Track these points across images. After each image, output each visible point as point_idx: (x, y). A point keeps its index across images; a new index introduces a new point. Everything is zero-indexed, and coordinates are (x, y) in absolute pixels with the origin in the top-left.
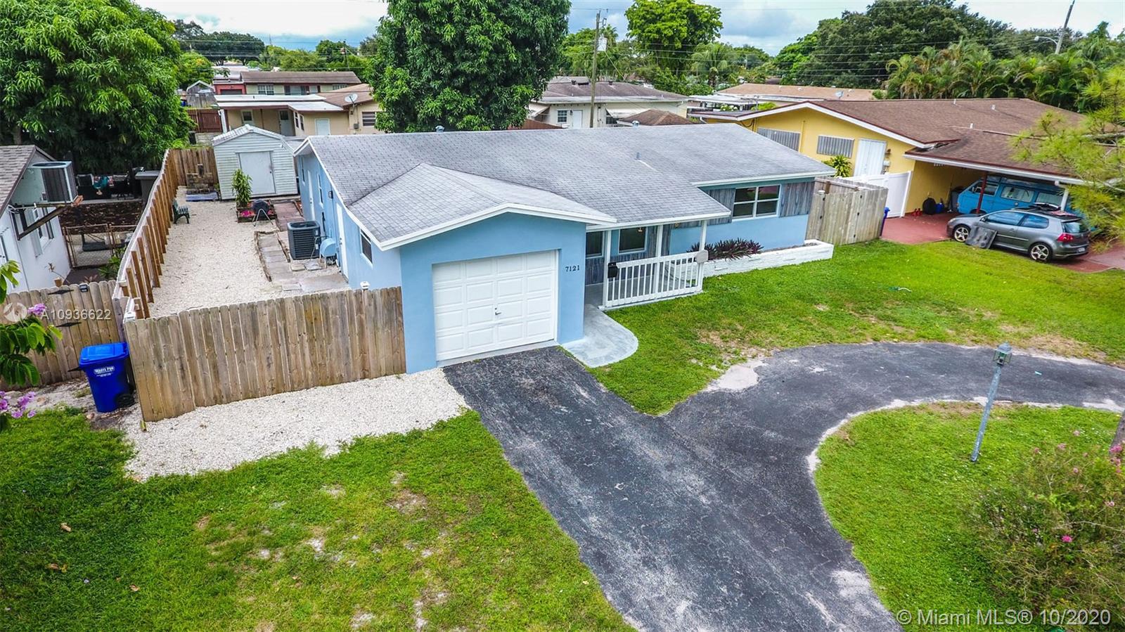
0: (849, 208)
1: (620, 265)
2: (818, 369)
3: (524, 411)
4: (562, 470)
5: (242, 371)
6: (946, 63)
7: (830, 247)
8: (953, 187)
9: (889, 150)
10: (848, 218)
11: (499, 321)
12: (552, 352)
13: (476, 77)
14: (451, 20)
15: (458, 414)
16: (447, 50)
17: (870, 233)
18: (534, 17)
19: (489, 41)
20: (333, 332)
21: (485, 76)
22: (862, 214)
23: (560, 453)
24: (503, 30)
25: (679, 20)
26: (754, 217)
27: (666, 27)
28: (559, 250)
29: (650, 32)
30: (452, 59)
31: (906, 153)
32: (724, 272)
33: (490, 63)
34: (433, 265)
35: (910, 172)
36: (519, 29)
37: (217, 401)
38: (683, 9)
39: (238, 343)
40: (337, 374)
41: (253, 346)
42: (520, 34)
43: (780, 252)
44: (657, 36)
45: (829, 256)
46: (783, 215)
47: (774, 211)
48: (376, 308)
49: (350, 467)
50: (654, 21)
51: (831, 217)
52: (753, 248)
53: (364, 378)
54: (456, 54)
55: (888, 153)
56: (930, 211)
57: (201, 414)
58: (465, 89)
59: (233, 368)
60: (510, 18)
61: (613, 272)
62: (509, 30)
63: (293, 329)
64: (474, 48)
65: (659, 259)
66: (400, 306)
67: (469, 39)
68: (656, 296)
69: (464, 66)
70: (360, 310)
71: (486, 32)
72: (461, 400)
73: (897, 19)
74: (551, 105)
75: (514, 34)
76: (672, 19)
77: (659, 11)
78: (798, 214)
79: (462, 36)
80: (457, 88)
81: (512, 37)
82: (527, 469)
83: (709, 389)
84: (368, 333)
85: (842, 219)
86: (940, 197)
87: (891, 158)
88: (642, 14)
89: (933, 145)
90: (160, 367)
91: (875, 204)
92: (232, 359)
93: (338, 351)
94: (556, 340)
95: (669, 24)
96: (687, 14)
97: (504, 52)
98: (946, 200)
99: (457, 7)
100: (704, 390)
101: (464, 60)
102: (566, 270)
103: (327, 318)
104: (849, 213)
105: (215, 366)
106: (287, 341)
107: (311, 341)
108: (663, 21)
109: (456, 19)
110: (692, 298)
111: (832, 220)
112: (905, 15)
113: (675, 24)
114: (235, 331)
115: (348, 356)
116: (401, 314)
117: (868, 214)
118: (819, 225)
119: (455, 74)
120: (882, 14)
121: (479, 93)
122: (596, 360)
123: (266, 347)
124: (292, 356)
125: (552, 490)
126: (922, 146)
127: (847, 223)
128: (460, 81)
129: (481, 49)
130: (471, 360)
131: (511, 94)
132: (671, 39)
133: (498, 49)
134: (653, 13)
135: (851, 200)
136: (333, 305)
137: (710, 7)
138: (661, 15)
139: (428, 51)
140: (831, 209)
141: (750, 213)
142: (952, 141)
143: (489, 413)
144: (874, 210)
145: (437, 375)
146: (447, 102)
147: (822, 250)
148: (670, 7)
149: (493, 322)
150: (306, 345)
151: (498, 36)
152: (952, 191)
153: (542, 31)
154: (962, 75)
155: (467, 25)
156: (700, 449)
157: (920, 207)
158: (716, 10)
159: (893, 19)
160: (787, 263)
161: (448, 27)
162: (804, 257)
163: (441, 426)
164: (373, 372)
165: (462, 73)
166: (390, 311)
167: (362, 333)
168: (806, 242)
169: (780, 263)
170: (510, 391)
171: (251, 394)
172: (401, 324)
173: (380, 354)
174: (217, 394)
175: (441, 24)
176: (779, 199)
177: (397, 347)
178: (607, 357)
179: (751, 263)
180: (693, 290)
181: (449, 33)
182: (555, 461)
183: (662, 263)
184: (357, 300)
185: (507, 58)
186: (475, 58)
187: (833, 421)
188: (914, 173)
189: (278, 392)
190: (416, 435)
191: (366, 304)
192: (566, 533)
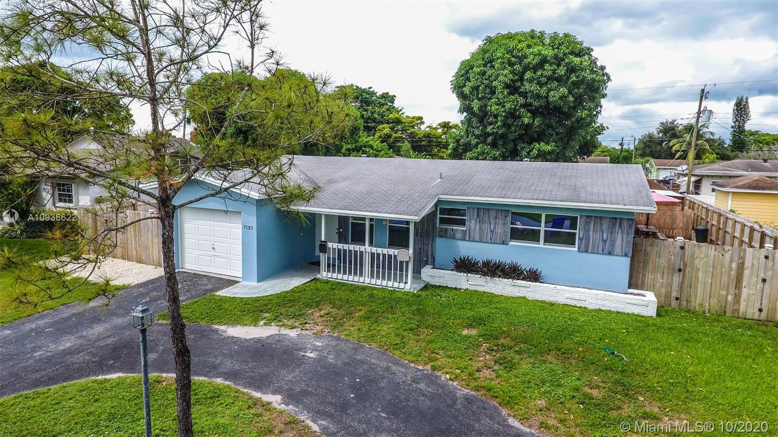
11: (215, 254)
20: (142, 233)
26: (541, 245)
28: (240, 212)
32: (481, 289)
36: (535, 100)
45: (642, 311)
46: (584, 251)
47: (571, 243)
51: (701, 274)
52: (534, 276)
61: (323, 248)
65: (365, 248)
68: (364, 280)
74: (703, 176)
78: (610, 253)
85: (727, 282)
93: (143, 245)
94: (242, 278)
97: (520, 117)
103: (140, 226)
106: (127, 233)
111: (703, 277)
115: (146, 249)
127: (738, 288)
133: (513, 115)
140: (699, 263)
141: (536, 240)
149: (212, 253)
155: (490, 99)
160: (570, 302)
176: (578, 232)
180: (402, 285)
189: (124, 259)
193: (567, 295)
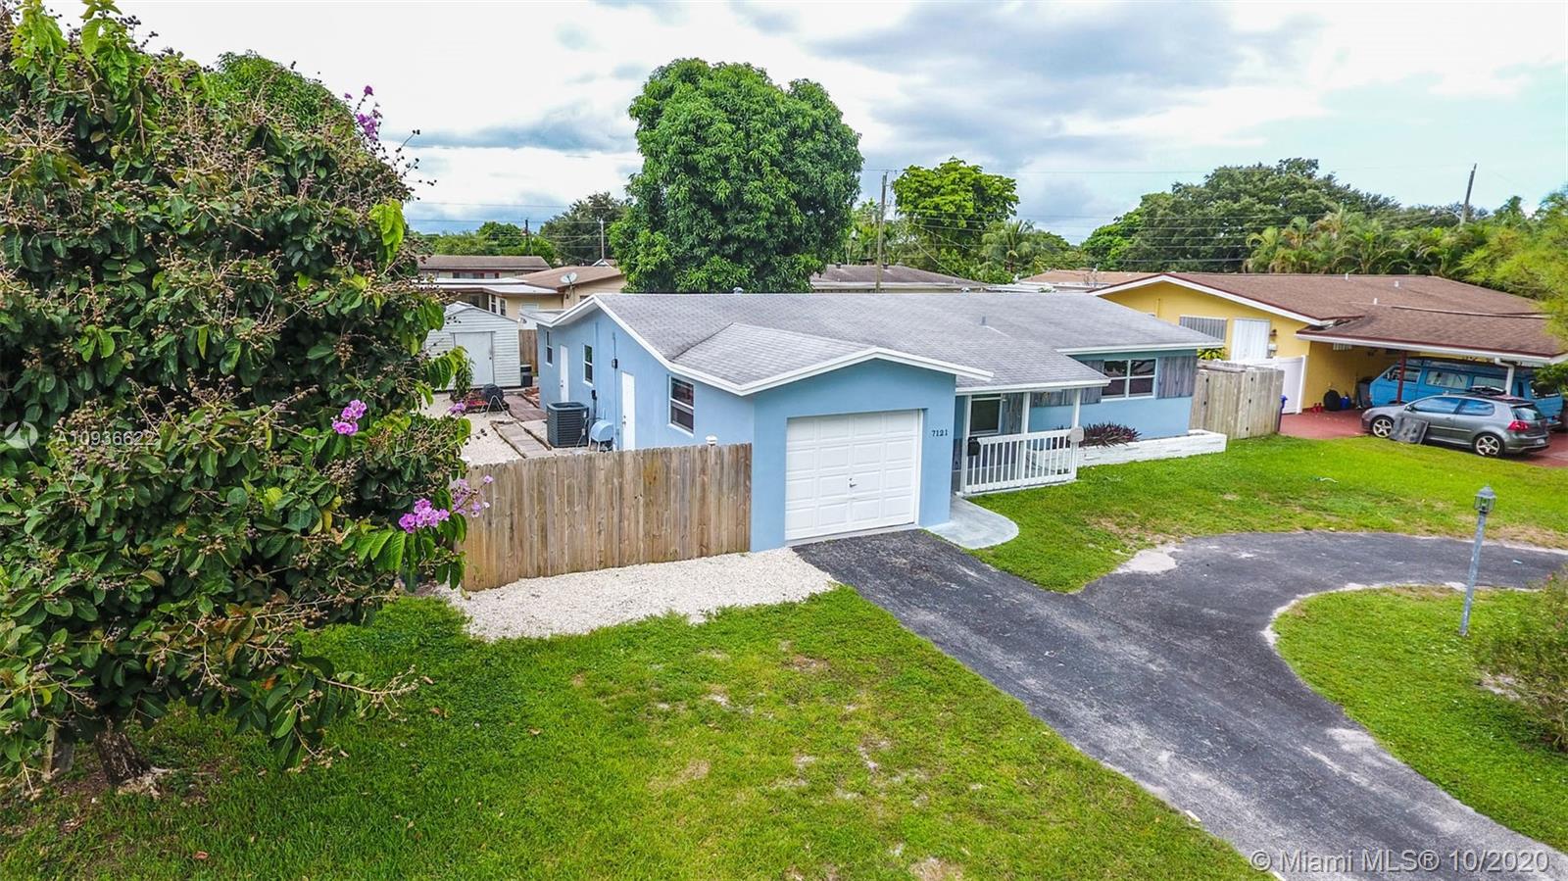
0: (1239, 392)
1: (983, 441)
2: (1244, 555)
3: (907, 587)
4: (975, 640)
5: (571, 538)
6: (1324, 235)
7: (1223, 438)
8: (1360, 377)
9: (1275, 331)
10: (1237, 405)
11: (854, 495)
12: (916, 535)
13: (752, 243)
14: (726, 174)
15: (830, 589)
16: (718, 210)
17: (1266, 426)
18: (823, 174)
19: (771, 200)
20: (673, 494)
21: (763, 242)
22: (1254, 402)
23: (966, 623)
24: (787, 189)
25: (962, 193)
26: (1127, 397)
27: (946, 203)
28: (924, 410)
29: (926, 208)
30: (723, 221)
31: (1298, 332)
32: (1097, 463)
33: (769, 227)
34: (789, 419)
35: (1304, 357)
36: (805, 187)
37: (541, 572)
38: (968, 180)
39: (570, 503)
40: (672, 549)
41: (585, 507)
42: (807, 193)
43: (1162, 441)
44: (934, 213)
45: (1222, 448)
46: (1161, 396)
47: (1150, 391)
48: (722, 468)
49: (725, 633)
50: (929, 195)
51: (1217, 404)
52: (1129, 435)
53: (701, 555)
54: (729, 216)
55: (1273, 335)
56: (1333, 405)
57: (525, 585)
58: (737, 258)
59: (562, 533)
60: (794, 173)
61: (974, 448)
62: (794, 188)
63: (628, 489)
64: (753, 208)
65: (1025, 436)
66: (748, 466)
67: (747, 197)
68: (1022, 482)
69: (739, 230)
70: (703, 471)
71: (768, 190)
72: (828, 577)
73: (1246, 192)
75: (800, 192)
76: (954, 192)
77: (937, 183)
78: (1180, 396)
79: (738, 193)
80: (727, 256)
81: (795, 196)
82: (935, 638)
83: (1120, 571)
84: (712, 498)
85: (1232, 407)
86: (1345, 390)
87: (1277, 340)
88: (914, 186)
89: (1331, 322)
90: (490, 524)
91: (1269, 389)
92: (562, 520)
93: (676, 520)
94: (917, 523)
95: (951, 198)
96: (972, 186)
97: (787, 213)
98: (1352, 392)
99: (735, 160)
100: (1113, 572)
101: (737, 222)
102: (932, 434)
103: (668, 479)
104: (1238, 398)
105: (543, 529)
106: (621, 504)
107: (647, 505)
108: (942, 195)
109: (733, 173)
110: (1063, 486)
111: (1218, 406)
112: (1255, 186)
113: (957, 198)
114: (569, 487)
115: (685, 527)
116: (750, 478)
117: (1262, 403)
118: (1203, 413)
119: (726, 240)
120: (1225, 185)
121: (754, 263)
122: (973, 543)
123: (598, 508)
124: (626, 523)
125: (972, 656)
126: (1317, 323)
127: (1237, 412)
128: (732, 248)
129: (759, 209)
130: (823, 540)
131: (792, 266)
132: (953, 216)
133: (780, 211)
134: (929, 185)
135: (1240, 383)
136: (675, 463)
137: (1001, 177)
138: (938, 188)
139: (695, 212)
140: (1217, 393)
141: (1122, 393)
142: (1355, 318)
143: (867, 588)
144: (1269, 397)
145: (786, 553)
146: (716, 273)
147: (1212, 442)
148: (951, 178)
149: (847, 496)
150: (641, 510)
151: (781, 194)
152: (1359, 382)
153: (831, 189)
154: (1347, 250)
155: (745, 182)
156: (1132, 623)
157: (1320, 400)
158: (1009, 181)
159: (1240, 191)
160: (1171, 455)
161: (723, 183)
162: (1191, 448)
163: (813, 599)
164: (713, 548)
165: (738, 238)
166: (737, 473)
167: (703, 499)
168: (1190, 432)
169: (1163, 455)
170: (880, 569)
171: (576, 569)
172: (748, 490)
173: (722, 528)
174: (542, 564)
175: (714, 180)
176: (1155, 376)
177: (743, 520)
178: (985, 540)
179: (1128, 453)
180: (1065, 478)
181: (722, 191)
182: (963, 631)
183: (1029, 442)
184: (702, 457)
185: (790, 220)
186: (751, 221)
187: (1282, 602)
188: (1310, 358)
189: (606, 567)
190: (788, 608)
191: (713, 462)
192: (1005, 693)
193: (1168, 448)
